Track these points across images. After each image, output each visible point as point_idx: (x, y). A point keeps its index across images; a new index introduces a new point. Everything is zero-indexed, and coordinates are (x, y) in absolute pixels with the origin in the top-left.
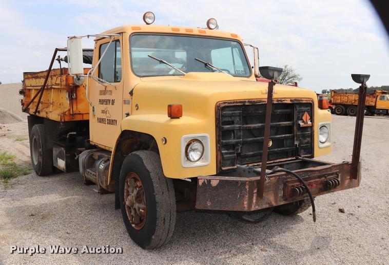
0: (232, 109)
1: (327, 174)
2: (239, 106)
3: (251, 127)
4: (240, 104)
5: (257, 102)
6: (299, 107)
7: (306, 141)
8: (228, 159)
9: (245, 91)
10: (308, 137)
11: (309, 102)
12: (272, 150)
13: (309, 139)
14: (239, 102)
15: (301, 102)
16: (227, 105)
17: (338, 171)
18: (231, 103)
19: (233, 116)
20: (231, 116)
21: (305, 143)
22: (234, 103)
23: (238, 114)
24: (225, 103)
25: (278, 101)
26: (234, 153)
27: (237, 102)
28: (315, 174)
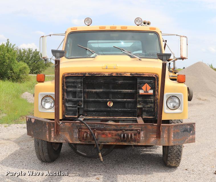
0: (74, 78)
1: (125, 129)
2: (80, 76)
3: (92, 91)
4: (81, 75)
5: (96, 74)
6: (141, 79)
7: (149, 106)
8: (71, 111)
9: (87, 67)
10: (151, 103)
11: (151, 76)
12: (112, 109)
13: (152, 105)
14: (80, 74)
15: (142, 76)
16: (70, 75)
17: (140, 129)
18: (73, 74)
19: (76, 83)
20: (74, 83)
21: (148, 108)
22: (76, 74)
23: (80, 82)
24: (68, 74)
25: (117, 74)
26: (76, 107)
27: (78, 74)
28: (111, 127)
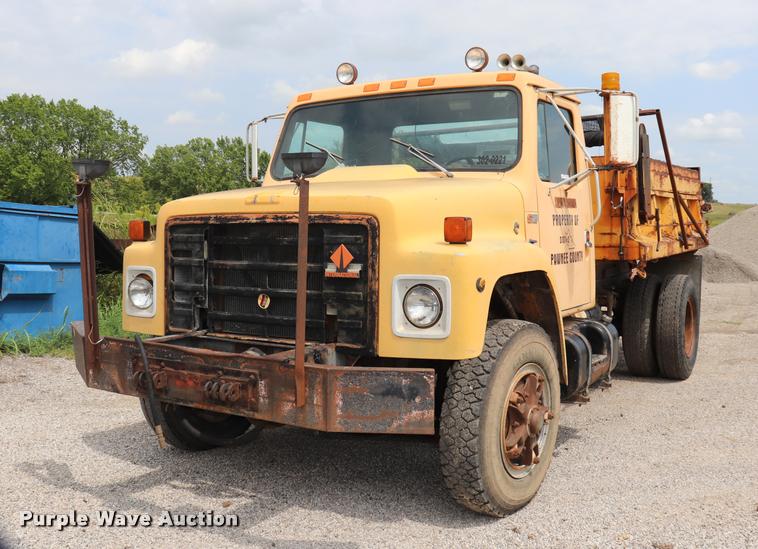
0: (188, 229)
2: (197, 224)
3: (226, 265)
4: (199, 222)
5: (231, 219)
6: (332, 233)
7: (352, 311)
8: (181, 314)
10: (359, 303)
11: (357, 222)
12: (268, 316)
13: (360, 309)
14: (198, 219)
15: (333, 222)
16: (178, 222)
17: (256, 372)
18: (185, 220)
19: (191, 242)
20: (186, 241)
21: (351, 317)
22: (190, 219)
23: (197, 240)
24: (175, 219)
25: (276, 218)
26: (189, 306)
27: (195, 219)
28: (196, 360)
